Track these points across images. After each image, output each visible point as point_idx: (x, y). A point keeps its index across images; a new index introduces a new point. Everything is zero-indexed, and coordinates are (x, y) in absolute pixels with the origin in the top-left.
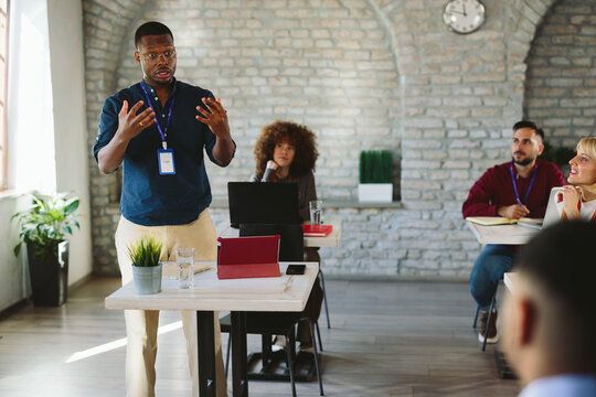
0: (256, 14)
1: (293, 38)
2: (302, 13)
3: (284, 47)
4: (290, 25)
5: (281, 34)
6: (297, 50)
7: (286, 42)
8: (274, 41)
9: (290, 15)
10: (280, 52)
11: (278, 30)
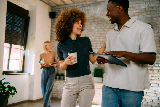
0: (91, 33)
1: (99, 39)
2: (102, 32)
3: (97, 41)
4: (99, 35)
5: (96, 38)
6: (101, 42)
7: (98, 40)
8: (95, 40)
9: (99, 33)
10: (96, 42)
11: (96, 37)
